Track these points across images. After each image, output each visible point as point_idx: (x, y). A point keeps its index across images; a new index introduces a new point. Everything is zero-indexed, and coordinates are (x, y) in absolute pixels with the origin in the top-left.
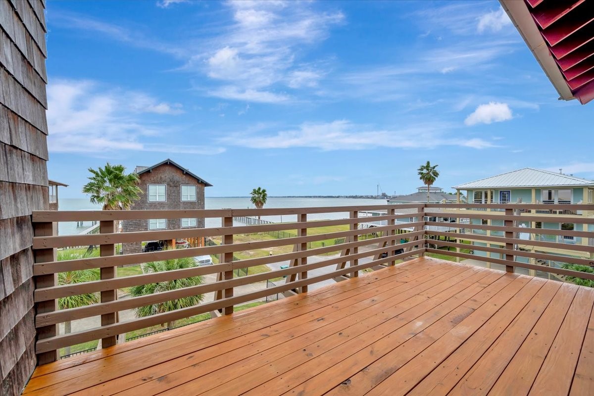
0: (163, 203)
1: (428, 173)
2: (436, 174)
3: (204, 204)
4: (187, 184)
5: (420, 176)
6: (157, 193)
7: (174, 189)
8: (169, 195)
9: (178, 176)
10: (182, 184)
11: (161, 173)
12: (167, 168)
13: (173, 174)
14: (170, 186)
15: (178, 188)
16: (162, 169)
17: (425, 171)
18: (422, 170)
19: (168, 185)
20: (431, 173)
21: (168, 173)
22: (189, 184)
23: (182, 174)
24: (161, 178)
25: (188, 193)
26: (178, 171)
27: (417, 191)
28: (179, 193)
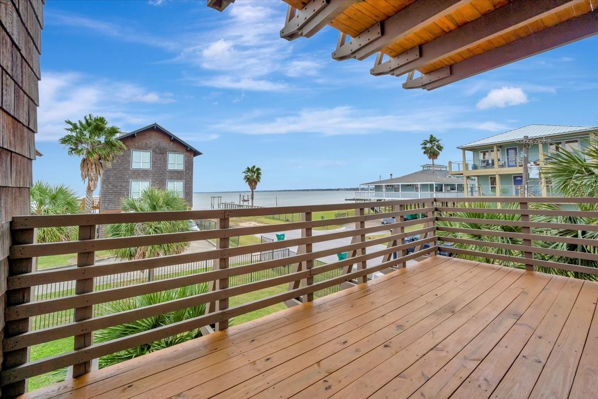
0: (147, 171)
1: (432, 147)
2: (440, 148)
3: (192, 174)
4: (174, 152)
5: (424, 150)
6: (141, 159)
7: (159, 156)
8: (154, 163)
9: (164, 143)
10: (169, 151)
11: (146, 138)
12: (153, 134)
13: (160, 140)
14: (156, 153)
15: (165, 156)
16: (148, 134)
17: (429, 145)
18: (425, 145)
19: (153, 151)
20: (435, 147)
21: (154, 140)
22: (176, 151)
23: (169, 141)
24: (146, 144)
25: (175, 161)
26: (165, 138)
27: (421, 169)
28: (165, 161)
